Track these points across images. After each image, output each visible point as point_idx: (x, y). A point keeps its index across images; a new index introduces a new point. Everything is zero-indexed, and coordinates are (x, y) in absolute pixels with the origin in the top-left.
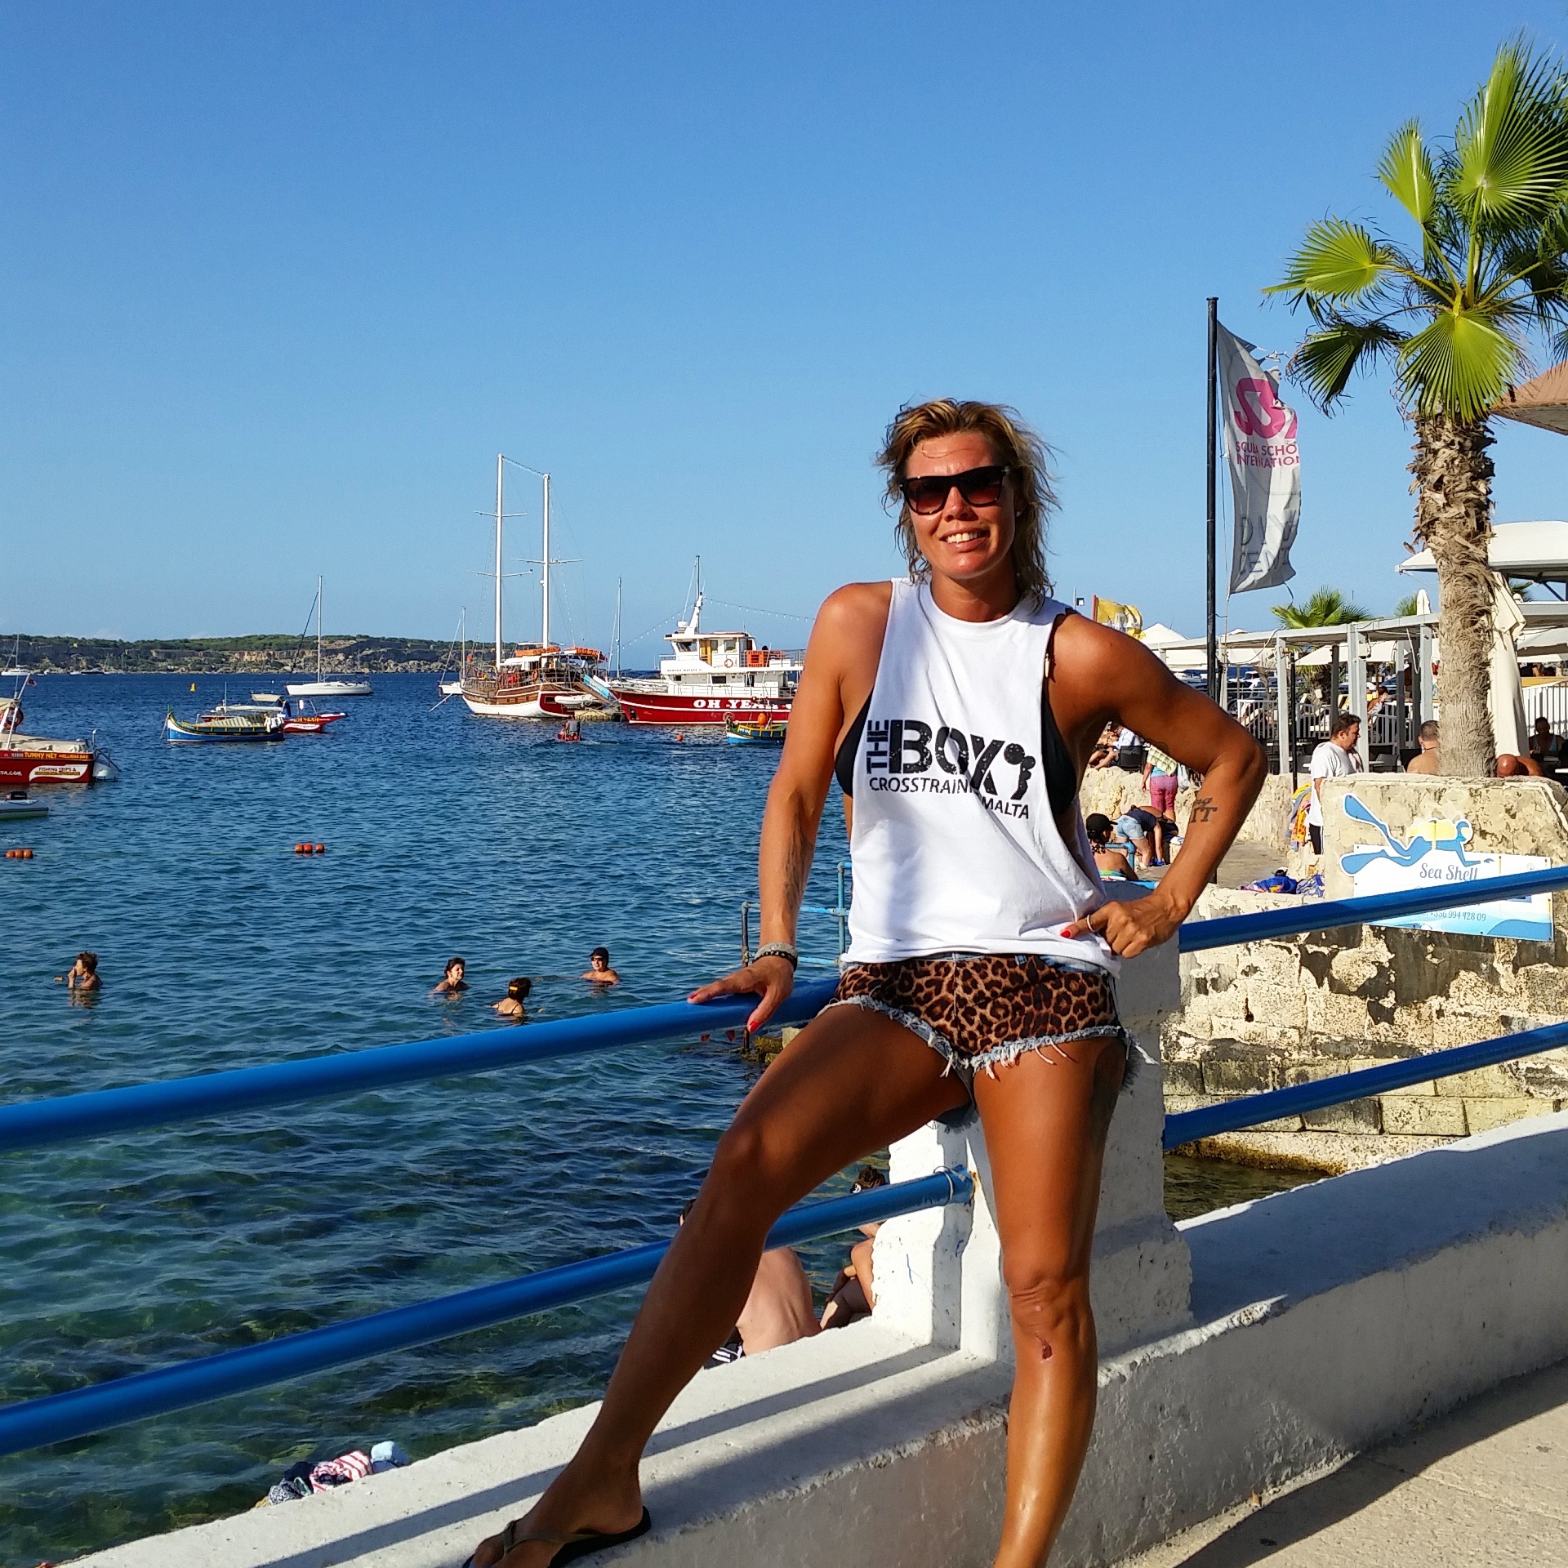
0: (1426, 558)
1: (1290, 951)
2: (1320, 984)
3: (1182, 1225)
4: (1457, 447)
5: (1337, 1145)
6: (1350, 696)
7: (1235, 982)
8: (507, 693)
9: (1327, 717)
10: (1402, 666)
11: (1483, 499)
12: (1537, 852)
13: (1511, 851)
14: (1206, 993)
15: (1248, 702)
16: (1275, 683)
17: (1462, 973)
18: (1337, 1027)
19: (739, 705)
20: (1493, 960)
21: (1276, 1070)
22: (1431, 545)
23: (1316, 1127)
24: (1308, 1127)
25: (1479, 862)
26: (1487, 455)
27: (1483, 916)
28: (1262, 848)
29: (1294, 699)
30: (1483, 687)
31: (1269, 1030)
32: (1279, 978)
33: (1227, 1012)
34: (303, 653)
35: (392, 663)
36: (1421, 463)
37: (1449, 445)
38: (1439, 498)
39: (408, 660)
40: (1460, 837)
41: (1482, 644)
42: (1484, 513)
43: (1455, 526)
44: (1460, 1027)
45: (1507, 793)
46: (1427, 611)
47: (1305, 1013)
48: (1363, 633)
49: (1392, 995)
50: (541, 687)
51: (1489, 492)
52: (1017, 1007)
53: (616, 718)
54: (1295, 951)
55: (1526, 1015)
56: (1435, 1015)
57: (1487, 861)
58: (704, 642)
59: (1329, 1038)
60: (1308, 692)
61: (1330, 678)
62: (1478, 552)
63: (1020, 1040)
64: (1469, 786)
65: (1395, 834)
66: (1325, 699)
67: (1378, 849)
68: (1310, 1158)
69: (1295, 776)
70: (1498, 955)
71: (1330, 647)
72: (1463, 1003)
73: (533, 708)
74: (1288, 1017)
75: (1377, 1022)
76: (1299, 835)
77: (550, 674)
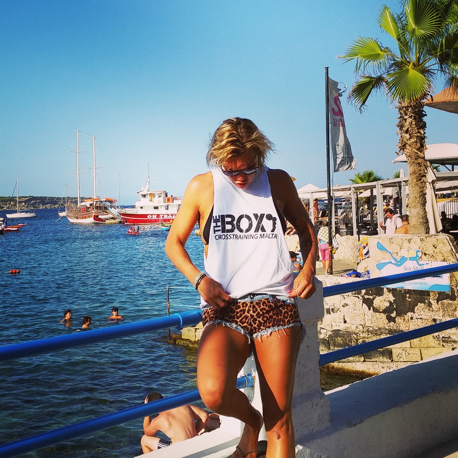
0: (403, 157)
1: (359, 298)
2: (370, 309)
3: (326, 393)
4: (413, 118)
5: (377, 366)
6: (377, 207)
7: (339, 310)
8: (82, 215)
9: (369, 215)
10: (395, 196)
11: (422, 136)
12: (444, 260)
13: (435, 260)
14: (330, 314)
15: (342, 210)
16: (351, 203)
17: (419, 304)
18: (376, 324)
19: (163, 217)
20: (430, 299)
21: (355, 340)
22: (405, 152)
23: (369, 360)
24: (367, 360)
25: (424, 264)
26: (424, 120)
27: (425, 284)
28: (348, 262)
29: (358, 208)
30: (424, 203)
31: (353, 326)
32: (355, 307)
33: (337, 320)
34: (10, 203)
35: (41, 205)
36: (401, 124)
37: (411, 117)
38: (407, 136)
39: (47, 204)
40: (417, 256)
41: (423, 187)
42: (423, 141)
43: (413, 146)
44: (419, 323)
45: (433, 239)
46: (404, 176)
47: (364, 319)
48: (381, 185)
49: (395, 312)
50: (94, 212)
51: (425, 133)
52: (271, 317)
53: (120, 222)
54: (361, 298)
55: (442, 318)
56: (410, 319)
57: (427, 264)
58: (150, 194)
59: (373, 328)
60: (363, 206)
61: (370, 201)
62: (421, 155)
63: (272, 328)
64: (420, 237)
65: (395, 255)
66: (368, 208)
67: (389, 261)
68: (367, 371)
69: (359, 236)
70: (431, 297)
71: (370, 190)
72: (419, 314)
73: (91, 220)
74: (359, 321)
75: (390, 322)
76: (361, 257)
77: (97, 208)
